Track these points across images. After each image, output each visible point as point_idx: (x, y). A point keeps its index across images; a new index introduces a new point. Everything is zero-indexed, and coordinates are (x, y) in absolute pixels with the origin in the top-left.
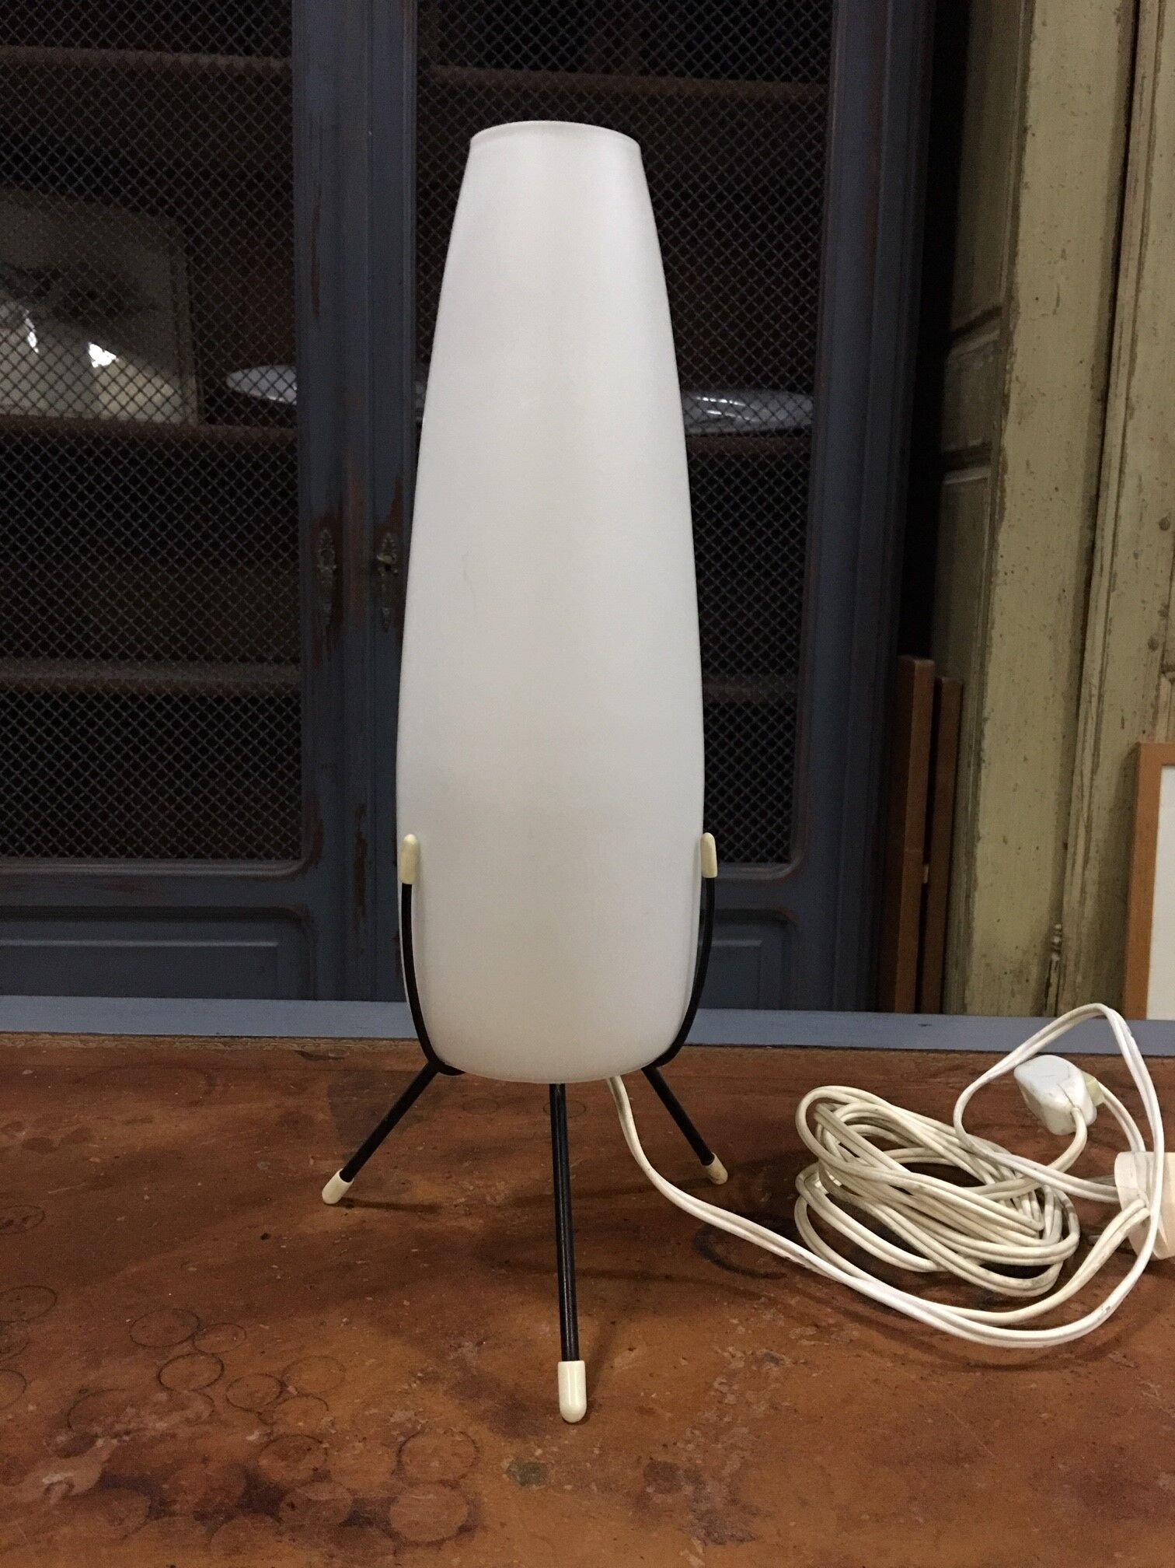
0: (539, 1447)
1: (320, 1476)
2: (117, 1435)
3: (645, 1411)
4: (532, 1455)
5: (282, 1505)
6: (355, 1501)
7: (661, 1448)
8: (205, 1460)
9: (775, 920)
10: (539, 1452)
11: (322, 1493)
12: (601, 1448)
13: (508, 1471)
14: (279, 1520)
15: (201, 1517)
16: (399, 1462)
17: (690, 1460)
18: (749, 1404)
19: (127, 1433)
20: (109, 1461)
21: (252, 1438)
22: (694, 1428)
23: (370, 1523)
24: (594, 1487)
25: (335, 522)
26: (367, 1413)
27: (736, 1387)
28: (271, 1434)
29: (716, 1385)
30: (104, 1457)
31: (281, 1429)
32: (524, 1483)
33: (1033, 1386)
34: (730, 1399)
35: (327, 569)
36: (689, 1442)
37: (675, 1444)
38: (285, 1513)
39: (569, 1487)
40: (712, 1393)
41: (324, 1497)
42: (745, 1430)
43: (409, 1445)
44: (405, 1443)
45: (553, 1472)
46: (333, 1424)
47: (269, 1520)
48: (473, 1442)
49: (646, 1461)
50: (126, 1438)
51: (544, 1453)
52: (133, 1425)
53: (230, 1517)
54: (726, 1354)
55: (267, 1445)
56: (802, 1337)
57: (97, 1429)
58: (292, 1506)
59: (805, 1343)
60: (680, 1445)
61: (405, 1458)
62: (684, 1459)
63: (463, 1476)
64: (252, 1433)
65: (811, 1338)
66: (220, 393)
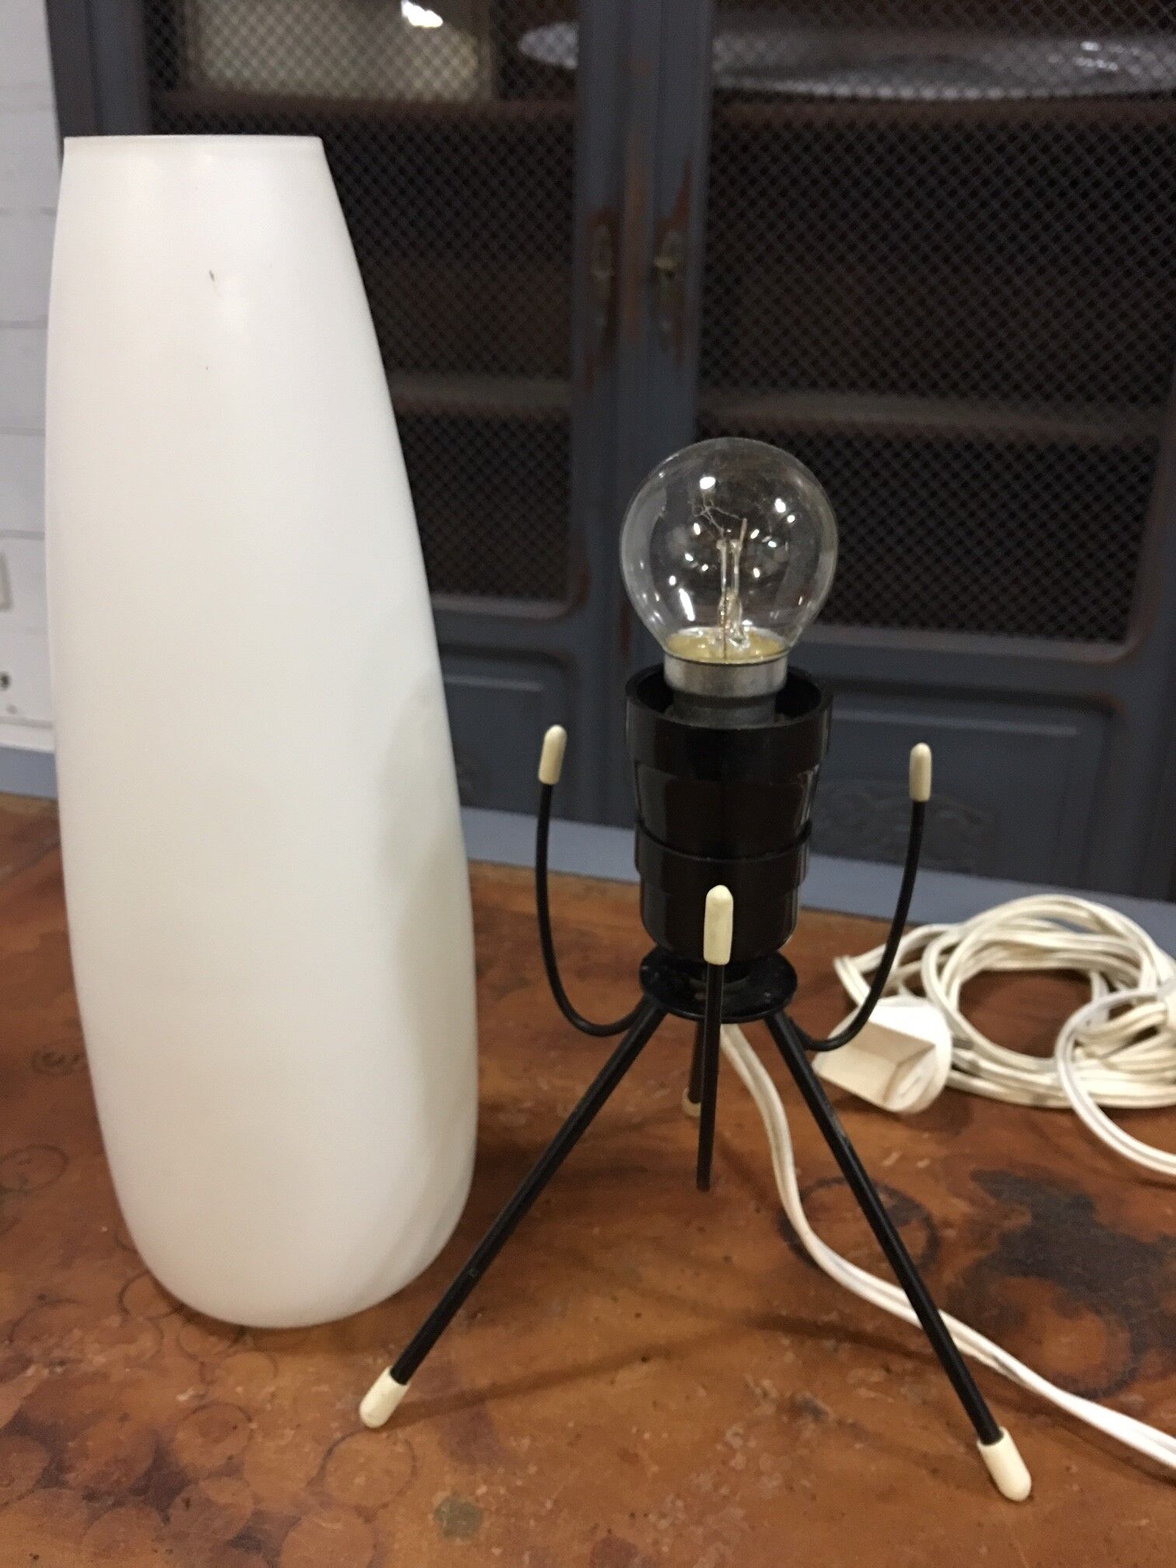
0: (485, 1482)
1: (232, 1469)
2: (51, 1365)
3: (628, 1457)
4: (472, 1493)
5: (178, 1500)
6: (258, 1514)
7: (627, 1517)
8: (124, 1418)
9: (1101, 708)
10: (482, 1490)
11: (222, 1493)
12: (556, 1502)
13: (438, 1511)
14: (166, 1520)
15: (91, 1496)
16: (323, 1468)
17: (656, 1543)
18: (759, 1473)
19: (62, 1363)
20: (31, 1396)
21: (182, 1398)
22: (678, 1496)
23: (258, 1549)
24: (526, 1558)
25: (612, 219)
26: (314, 1389)
27: (752, 1444)
28: (202, 1397)
29: (729, 1435)
30: (29, 1389)
31: (216, 1393)
32: (448, 1533)
33: (1144, 1522)
34: (739, 1461)
35: (602, 275)
36: (663, 1516)
37: (646, 1515)
38: (177, 1511)
39: (496, 1551)
40: (719, 1447)
41: (223, 1498)
42: (739, 1513)
43: (343, 1446)
44: (337, 1443)
45: (486, 1524)
46: (273, 1395)
47: (156, 1517)
48: (414, 1458)
49: (601, 1534)
50: (59, 1370)
51: (487, 1493)
52: (72, 1354)
53: (119, 1504)
54: (758, 1391)
55: (195, 1411)
56: (862, 1383)
57: (35, 1351)
58: (187, 1503)
59: (863, 1392)
60: (652, 1518)
61: (330, 1466)
62: (649, 1540)
63: (385, 1506)
64: (183, 1392)
65: (873, 1387)
66: (512, 61)
